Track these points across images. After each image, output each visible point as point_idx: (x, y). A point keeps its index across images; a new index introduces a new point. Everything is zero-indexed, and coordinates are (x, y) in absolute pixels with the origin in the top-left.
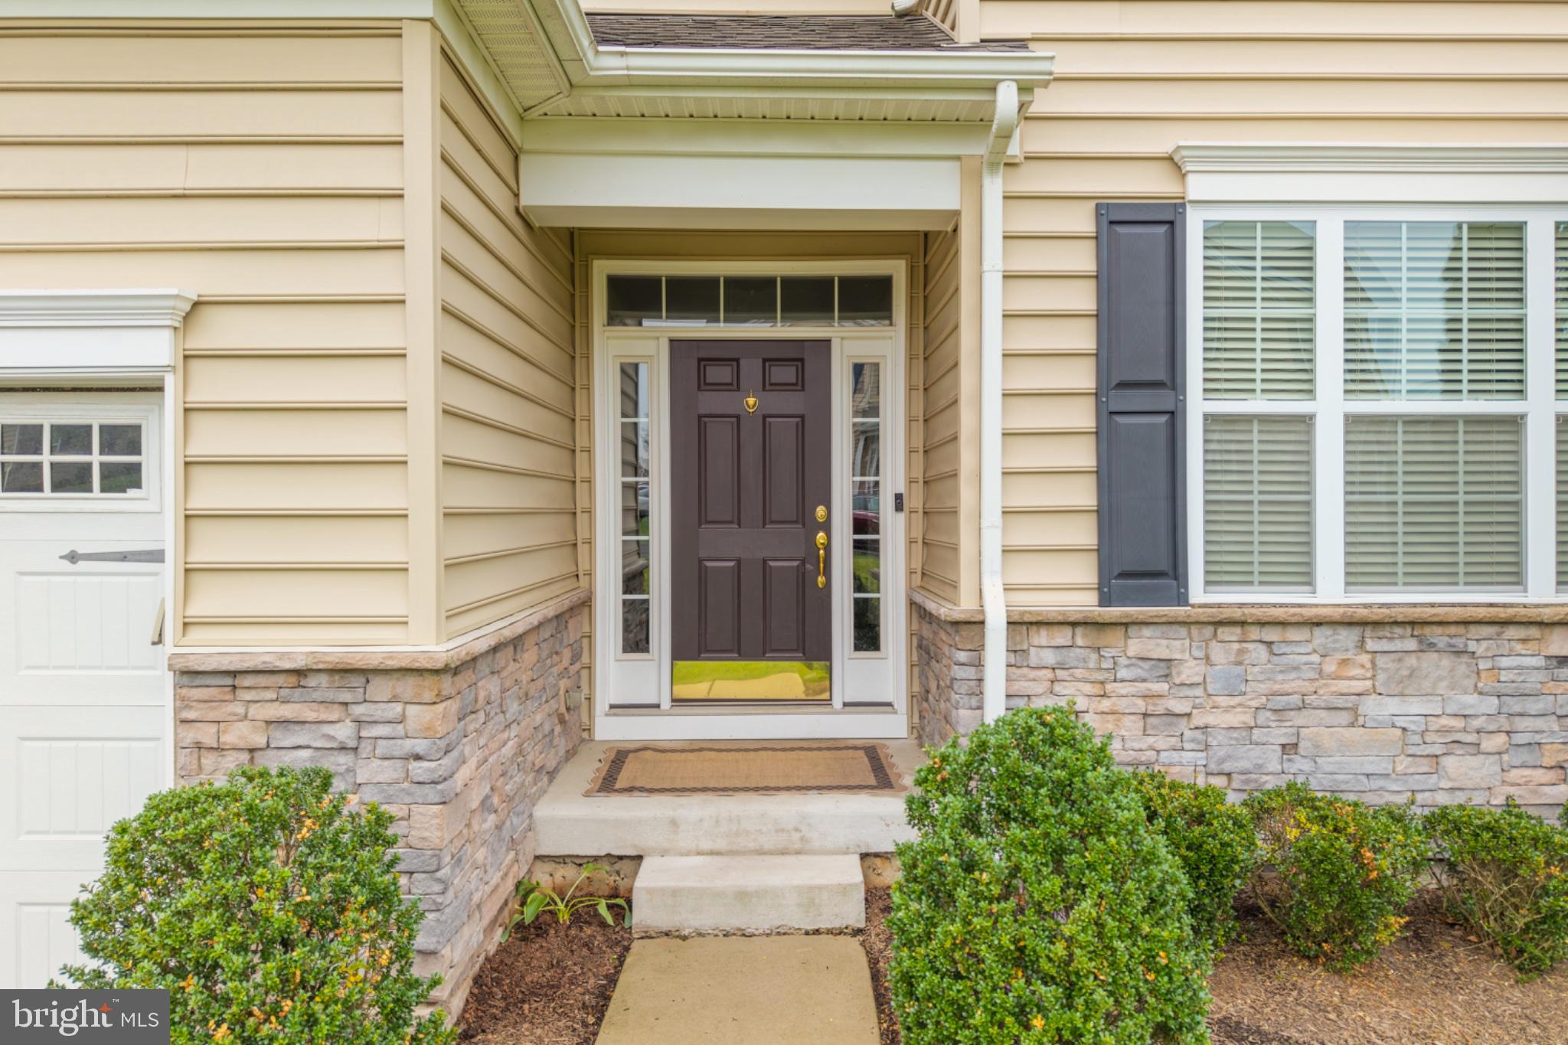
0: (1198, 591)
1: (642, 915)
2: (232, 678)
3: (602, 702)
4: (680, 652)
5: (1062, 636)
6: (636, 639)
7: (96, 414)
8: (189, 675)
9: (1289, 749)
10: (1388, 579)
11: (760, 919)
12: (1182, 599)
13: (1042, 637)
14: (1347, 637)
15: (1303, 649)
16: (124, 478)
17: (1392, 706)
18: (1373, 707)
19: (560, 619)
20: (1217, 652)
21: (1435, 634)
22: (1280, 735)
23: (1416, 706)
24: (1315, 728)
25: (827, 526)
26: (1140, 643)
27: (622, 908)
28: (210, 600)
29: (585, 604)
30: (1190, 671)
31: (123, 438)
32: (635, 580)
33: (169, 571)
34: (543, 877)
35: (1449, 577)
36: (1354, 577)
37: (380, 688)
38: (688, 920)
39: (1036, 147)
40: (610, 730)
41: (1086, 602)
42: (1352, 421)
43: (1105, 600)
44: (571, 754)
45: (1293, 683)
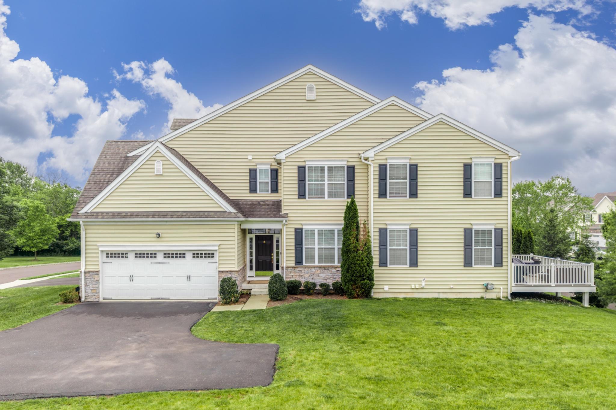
0: (304, 264)
1: (252, 293)
2: (222, 272)
3: (247, 276)
4: (256, 270)
5: (291, 268)
6: (251, 269)
7: (211, 252)
8: (219, 271)
9: (313, 279)
10: (322, 263)
11: (262, 294)
12: (302, 265)
13: (289, 268)
14: (318, 268)
15: (313, 269)
16: (213, 257)
17: (322, 275)
18: (321, 275)
19: (243, 267)
20: (306, 270)
21: (326, 268)
22: (312, 277)
23: (324, 275)
24: (315, 277)
25: (273, 256)
26: (298, 269)
27: (250, 293)
28: (221, 266)
29: (246, 265)
30: (303, 272)
31: (213, 254)
32: (251, 261)
33: (218, 264)
34: (243, 291)
35: (328, 263)
36: (319, 263)
37: (233, 272)
38: (256, 294)
39: (289, 223)
40: (248, 279)
41: (294, 265)
42: (319, 248)
43: (295, 265)
44: (244, 281)
45: (313, 273)
